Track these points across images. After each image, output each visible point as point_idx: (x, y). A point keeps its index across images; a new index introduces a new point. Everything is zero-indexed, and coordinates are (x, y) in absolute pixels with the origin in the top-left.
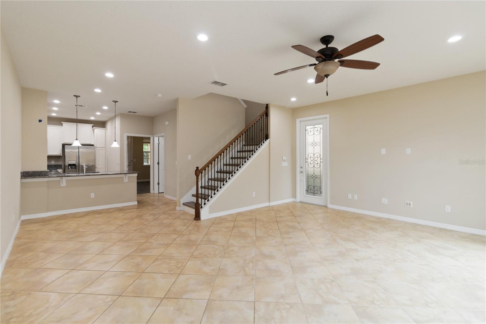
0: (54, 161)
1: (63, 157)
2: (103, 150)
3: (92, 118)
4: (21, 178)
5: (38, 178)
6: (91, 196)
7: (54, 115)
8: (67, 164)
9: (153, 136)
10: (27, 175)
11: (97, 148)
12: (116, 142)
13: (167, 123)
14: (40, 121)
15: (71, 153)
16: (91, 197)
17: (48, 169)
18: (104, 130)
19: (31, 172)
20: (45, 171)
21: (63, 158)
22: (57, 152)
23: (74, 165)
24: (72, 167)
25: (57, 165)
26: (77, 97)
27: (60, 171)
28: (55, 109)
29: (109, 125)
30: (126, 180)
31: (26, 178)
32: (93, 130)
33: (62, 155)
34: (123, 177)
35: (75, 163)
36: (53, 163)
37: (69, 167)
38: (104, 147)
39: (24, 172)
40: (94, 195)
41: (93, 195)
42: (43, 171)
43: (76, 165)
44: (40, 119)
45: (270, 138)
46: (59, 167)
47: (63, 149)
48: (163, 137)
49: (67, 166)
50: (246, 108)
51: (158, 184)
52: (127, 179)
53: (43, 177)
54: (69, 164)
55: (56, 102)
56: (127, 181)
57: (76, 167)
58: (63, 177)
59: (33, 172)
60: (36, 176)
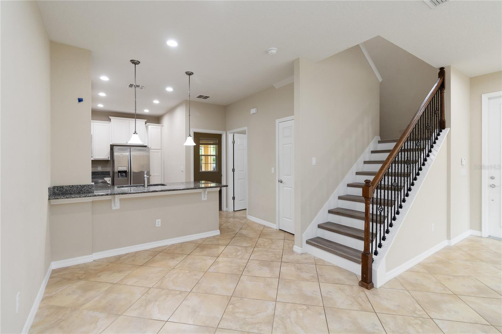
0: (101, 167)
1: (111, 161)
2: (158, 152)
3: (146, 111)
4: (49, 199)
5: (77, 197)
6: (157, 223)
7: (100, 106)
8: (116, 170)
9: (225, 133)
10: (60, 192)
11: (152, 150)
12: (191, 137)
13: (253, 111)
14: (80, 100)
15: (121, 156)
16: (157, 226)
17: (92, 182)
18: (160, 127)
19: (66, 186)
20: (89, 185)
21: (111, 163)
22: (104, 155)
23: (125, 172)
24: (122, 174)
25: (104, 172)
26: (135, 64)
27: (108, 180)
28: (102, 94)
29: (166, 121)
30: (204, 198)
31: (58, 199)
32: (147, 127)
33: (110, 159)
34: (201, 192)
35: (126, 170)
36: (99, 169)
37: (118, 174)
38: (160, 148)
39: (54, 187)
40: (160, 223)
41: (158, 222)
42: (85, 186)
43: (128, 171)
44: (80, 97)
45: (450, 127)
46: (106, 174)
47: (111, 151)
48: (243, 133)
49: (116, 172)
50: (381, 84)
51: (234, 198)
52: (206, 196)
53: (85, 197)
54: (119, 170)
55: (104, 78)
56: (206, 199)
57: (127, 173)
58: (116, 196)
59: (69, 186)
60: (74, 193)
